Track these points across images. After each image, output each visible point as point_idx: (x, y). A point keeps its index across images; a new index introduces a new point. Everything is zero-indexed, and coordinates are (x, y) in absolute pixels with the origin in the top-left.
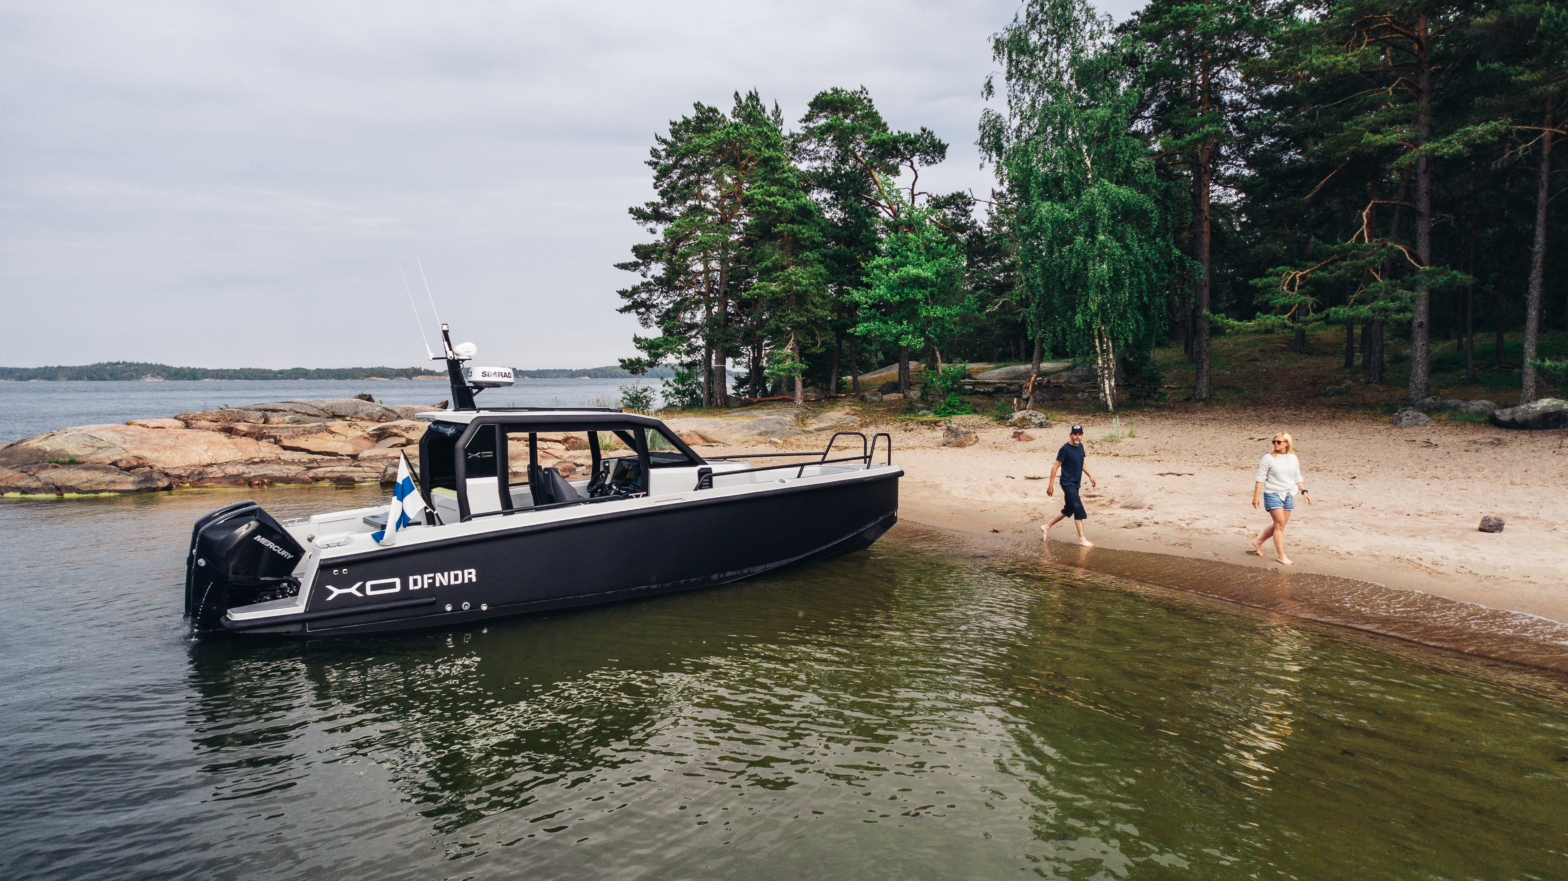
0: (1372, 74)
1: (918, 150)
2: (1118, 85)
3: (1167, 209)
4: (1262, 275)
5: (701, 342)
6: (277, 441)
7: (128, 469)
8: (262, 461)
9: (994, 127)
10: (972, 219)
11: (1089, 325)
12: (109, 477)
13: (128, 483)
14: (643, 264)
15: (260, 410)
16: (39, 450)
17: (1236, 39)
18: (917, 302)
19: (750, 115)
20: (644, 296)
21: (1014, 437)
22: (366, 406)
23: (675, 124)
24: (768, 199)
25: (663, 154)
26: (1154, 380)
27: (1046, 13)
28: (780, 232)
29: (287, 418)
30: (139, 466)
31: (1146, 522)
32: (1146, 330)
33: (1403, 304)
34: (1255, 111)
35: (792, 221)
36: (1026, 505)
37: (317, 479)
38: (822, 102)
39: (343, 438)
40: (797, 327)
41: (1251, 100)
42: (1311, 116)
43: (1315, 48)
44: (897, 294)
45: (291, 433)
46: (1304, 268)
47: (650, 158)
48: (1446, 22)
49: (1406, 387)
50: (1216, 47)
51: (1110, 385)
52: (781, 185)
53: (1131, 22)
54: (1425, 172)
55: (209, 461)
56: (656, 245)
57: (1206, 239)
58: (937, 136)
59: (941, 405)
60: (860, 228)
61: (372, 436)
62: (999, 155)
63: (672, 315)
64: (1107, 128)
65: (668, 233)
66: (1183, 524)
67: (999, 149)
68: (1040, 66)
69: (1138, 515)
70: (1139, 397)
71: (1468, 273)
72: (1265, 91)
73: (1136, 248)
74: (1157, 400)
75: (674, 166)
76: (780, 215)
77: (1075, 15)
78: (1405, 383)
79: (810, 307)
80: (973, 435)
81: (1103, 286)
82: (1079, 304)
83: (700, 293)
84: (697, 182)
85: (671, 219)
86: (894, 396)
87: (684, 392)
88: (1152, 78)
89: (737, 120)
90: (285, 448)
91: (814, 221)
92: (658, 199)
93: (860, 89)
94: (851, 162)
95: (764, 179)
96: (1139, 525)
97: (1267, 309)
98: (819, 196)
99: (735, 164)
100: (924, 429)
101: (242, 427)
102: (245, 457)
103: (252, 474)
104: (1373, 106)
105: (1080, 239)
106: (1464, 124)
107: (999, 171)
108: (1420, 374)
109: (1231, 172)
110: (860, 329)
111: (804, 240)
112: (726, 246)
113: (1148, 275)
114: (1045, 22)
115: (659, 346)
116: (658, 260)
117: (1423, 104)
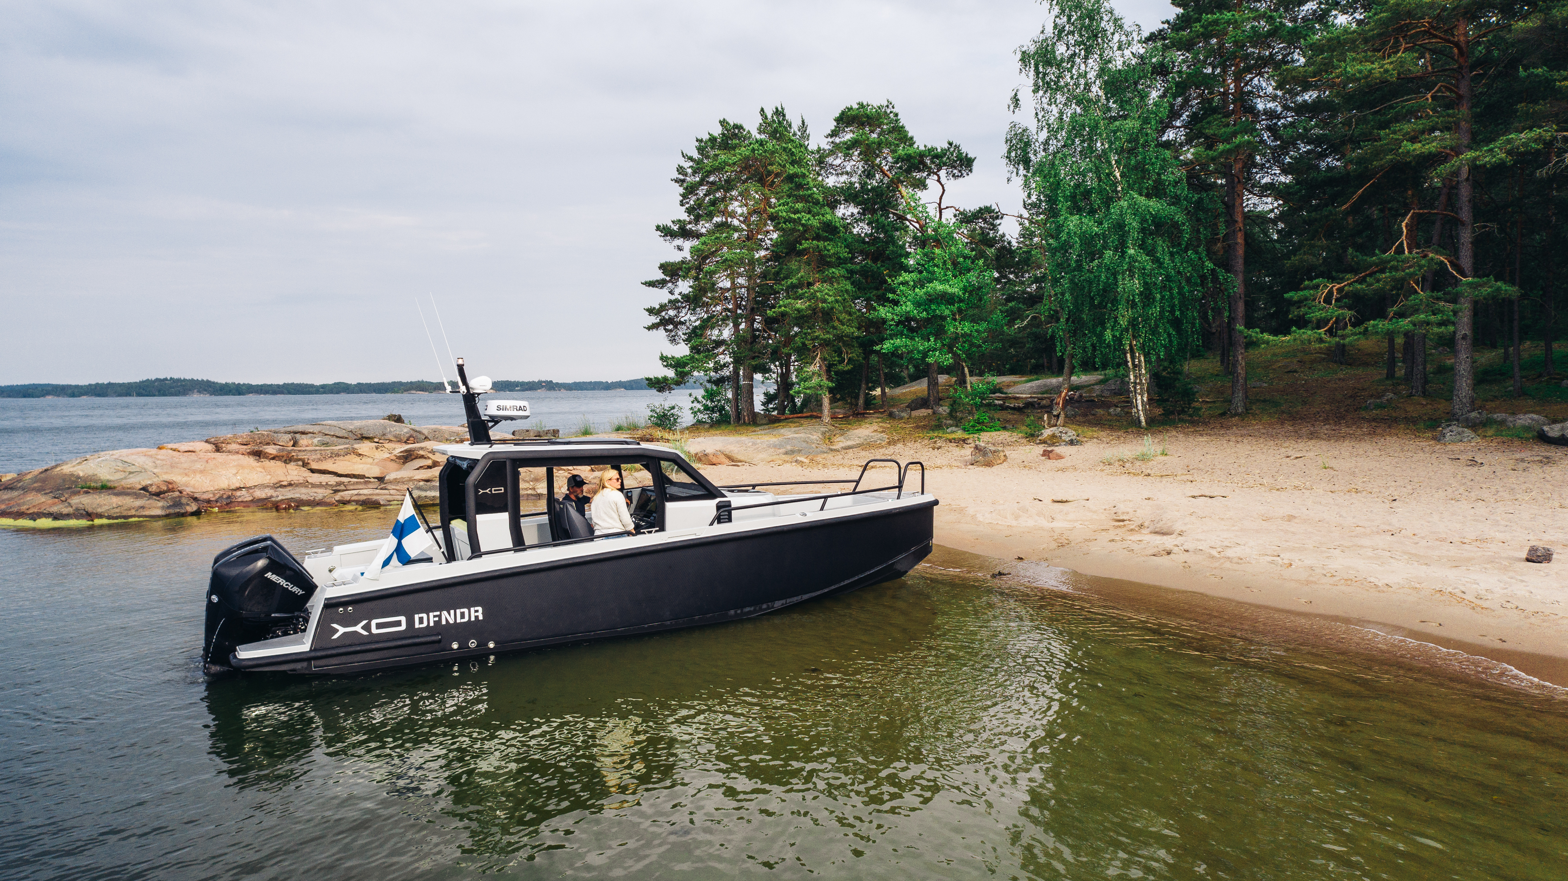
0: (1411, 80)
1: (945, 164)
2: (1147, 96)
3: (1198, 220)
4: (1297, 288)
5: (728, 359)
6: (305, 464)
7: (158, 494)
8: (290, 485)
9: (1021, 140)
10: (1000, 232)
11: (1119, 340)
12: (138, 503)
13: (157, 508)
14: (670, 281)
15: (290, 432)
16: (72, 475)
17: (1269, 46)
18: (943, 318)
19: (775, 131)
20: (672, 313)
21: (1043, 455)
22: (396, 428)
23: (701, 141)
24: (792, 216)
25: (689, 171)
26: (1188, 395)
27: (1073, 24)
28: (805, 249)
29: (316, 441)
30: (169, 491)
31: (1175, 550)
32: (1179, 344)
33: (1445, 317)
34: (1289, 119)
35: (818, 238)
36: (1053, 530)
37: (345, 503)
38: (848, 117)
39: (370, 460)
40: (826, 343)
41: (1286, 108)
42: (1347, 123)
43: (1350, 55)
44: (925, 310)
45: (319, 456)
46: (1342, 280)
47: (676, 175)
48: (1488, 23)
49: (1449, 399)
50: (1248, 55)
51: (1143, 401)
52: (807, 201)
53: (1161, 31)
54: (1467, 179)
55: (238, 485)
56: (683, 262)
57: (1241, 251)
58: (964, 150)
59: (969, 422)
60: (887, 243)
61: (399, 458)
62: (1027, 168)
63: (699, 332)
64: (1136, 140)
65: (694, 251)
66: (1214, 553)
67: (1026, 162)
68: (1068, 75)
69: (1168, 542)
70: (1172, 413)
71: (1514, 284)
72: (1299, 99)
73: (1167, 260)
74: (1190, 416)
75: (701, 183)
76: (805, 231)
77: (1102, 25)
78: (1449, 395)
79: (836, 324)
80: (1002, 454)
81: (1133, 300)
82: (1109, 319)
83: (727, 310)
84: (723, 199)
85: (698, 235)
86: (923, 412)
87: (713, 408)
88: (1182, 88)
89: (763, 137)
90: (313, 471)
91: (839, 237)
92: (684, 217)
93: (886, 104)
94: (877, 176)
95: (789, 196)
96: (1169, 553)
97: (1302, 323)
98: (846, 211)
99: (762, 181)
100: (952, 447)
101: (271, 450)
102: (274, 481)
103: (280, 498)
104: (1412, 113)
105: (1109, 253)
106: (1507, 131)
107: (1026, 185)
108: (1464, 387)
109: (1266, 180)
110: (887, 346)
111: (830, 257)
112: (752, 262)
113: (1180, 288)
114: (1072, 33)
115: (685, 365)
116: (685, 277)
117: (1464, 111)
